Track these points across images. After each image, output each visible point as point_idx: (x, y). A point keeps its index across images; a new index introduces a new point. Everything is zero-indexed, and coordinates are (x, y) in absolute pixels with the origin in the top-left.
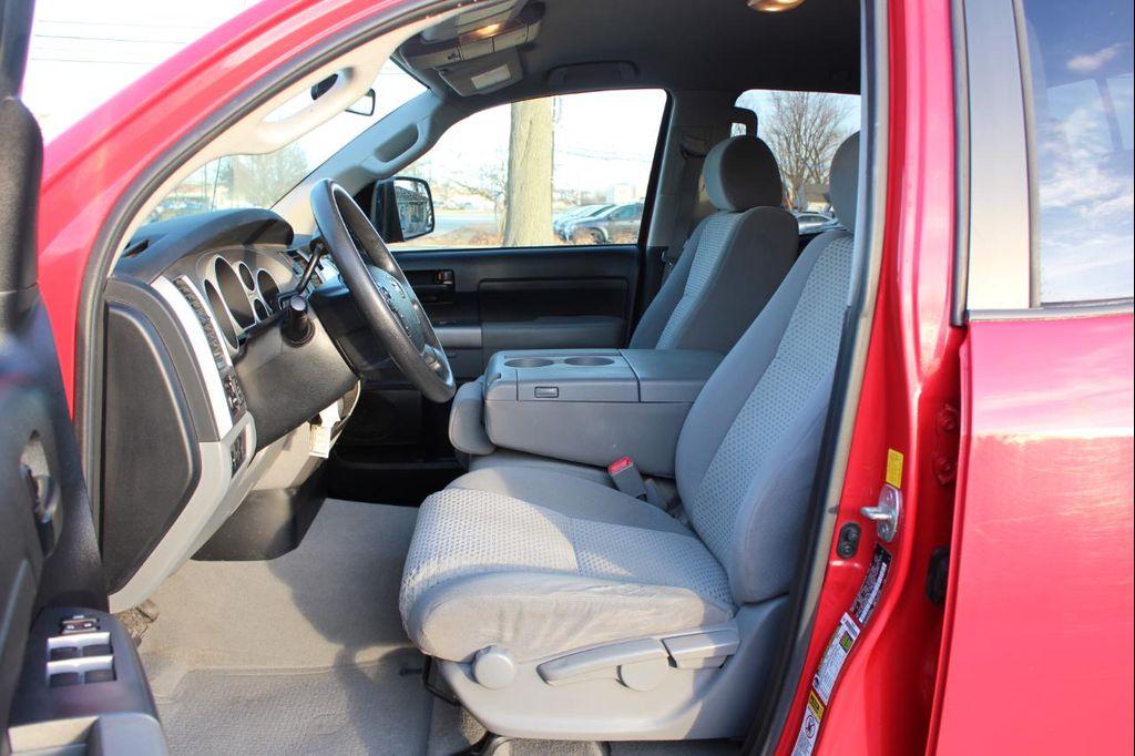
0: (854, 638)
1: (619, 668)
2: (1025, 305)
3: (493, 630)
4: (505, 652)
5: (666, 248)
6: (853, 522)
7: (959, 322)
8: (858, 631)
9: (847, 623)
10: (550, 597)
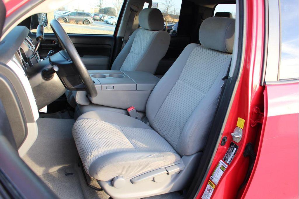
0: (226, 168)
1: (154, 178)
2: (276, 80)
3: (119, 172)
4: (122, 177)
5: (123, 37)
6: (226, 136)
7: (263, 85)
8: (227, 166)
9: (222, 163)
10: (138, 161)
